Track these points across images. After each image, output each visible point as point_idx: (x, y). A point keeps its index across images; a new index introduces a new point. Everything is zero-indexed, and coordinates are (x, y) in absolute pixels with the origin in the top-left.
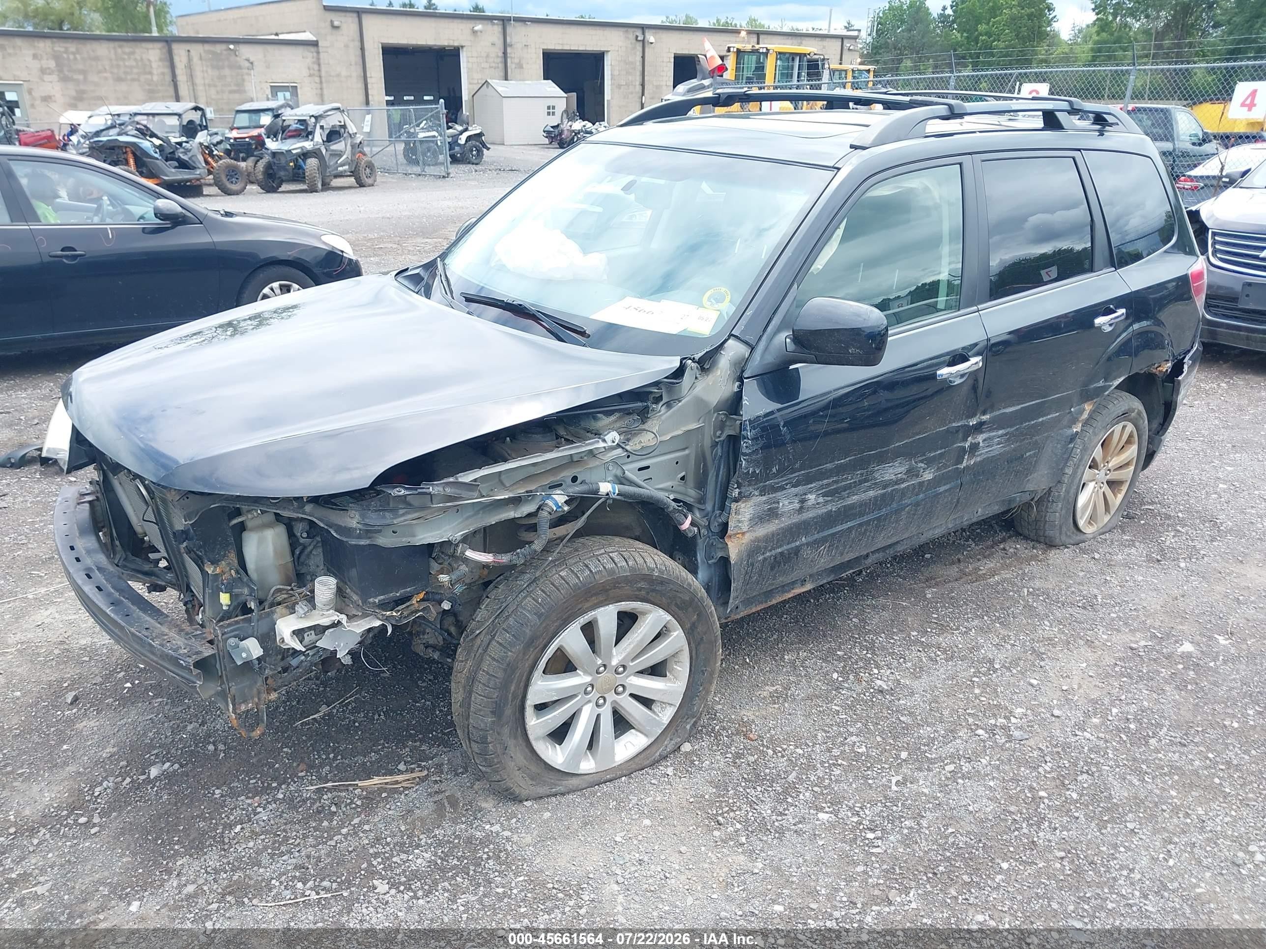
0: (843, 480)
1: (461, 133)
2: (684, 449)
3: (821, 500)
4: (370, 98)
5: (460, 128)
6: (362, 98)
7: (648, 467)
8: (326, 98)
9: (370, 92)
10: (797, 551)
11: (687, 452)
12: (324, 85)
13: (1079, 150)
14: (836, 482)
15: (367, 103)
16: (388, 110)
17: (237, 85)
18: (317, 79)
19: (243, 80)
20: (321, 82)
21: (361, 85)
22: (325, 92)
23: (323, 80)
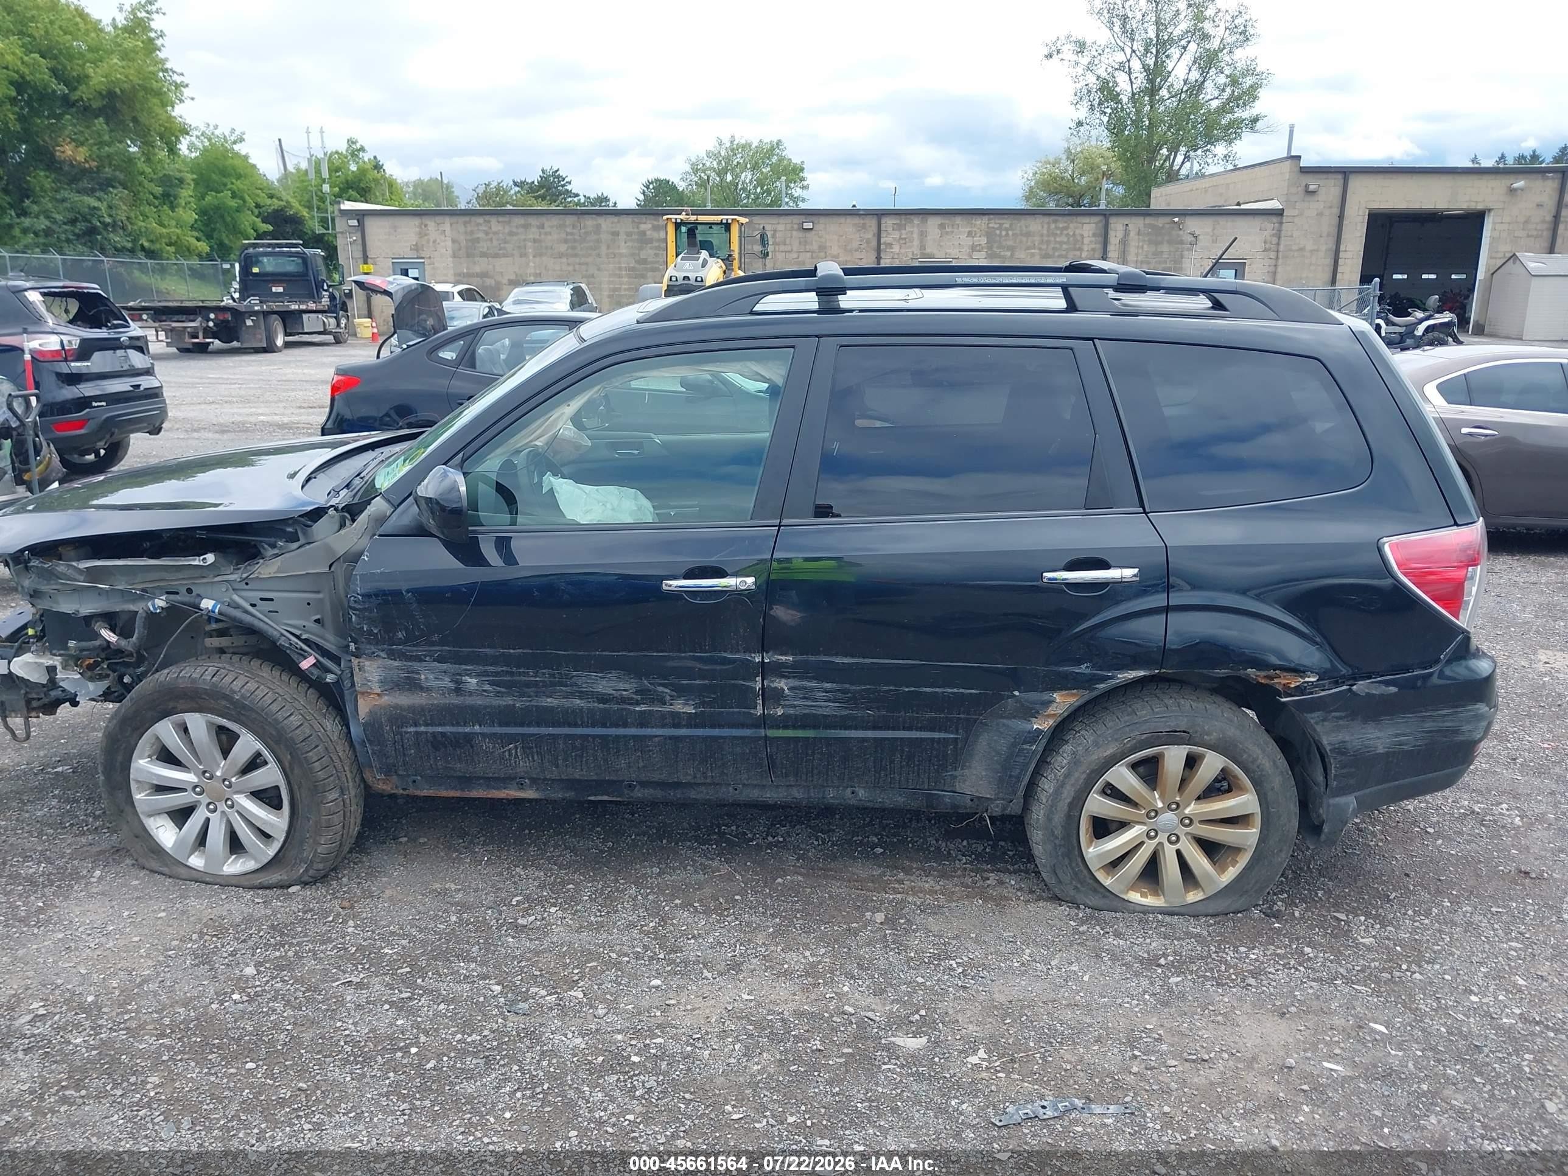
0: (520, 674)
1: (1421, 321)
2: (318, 592)
3: (487, 687)
4: (1339, 276)
5: (1420, 314)
6: (1327, 276)
7: (272, 600)
8: (1278, 276)
9: (1340, 269)
10: (469, 738)
11: (320, 596)
12: (1280, 261)
13: (1092, 339)
14: (512, 674)
15: (1333, 282)
16: (1360, 291)
17: (1175, 262)
18: (1273, 255)
19: (1182, 257)
20: (1277, 258)
21: (1329, 261)
22: (1279, 269)
23: (1280, 254)
